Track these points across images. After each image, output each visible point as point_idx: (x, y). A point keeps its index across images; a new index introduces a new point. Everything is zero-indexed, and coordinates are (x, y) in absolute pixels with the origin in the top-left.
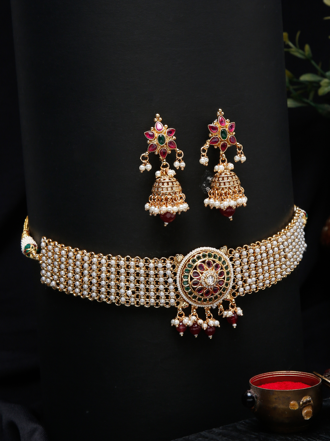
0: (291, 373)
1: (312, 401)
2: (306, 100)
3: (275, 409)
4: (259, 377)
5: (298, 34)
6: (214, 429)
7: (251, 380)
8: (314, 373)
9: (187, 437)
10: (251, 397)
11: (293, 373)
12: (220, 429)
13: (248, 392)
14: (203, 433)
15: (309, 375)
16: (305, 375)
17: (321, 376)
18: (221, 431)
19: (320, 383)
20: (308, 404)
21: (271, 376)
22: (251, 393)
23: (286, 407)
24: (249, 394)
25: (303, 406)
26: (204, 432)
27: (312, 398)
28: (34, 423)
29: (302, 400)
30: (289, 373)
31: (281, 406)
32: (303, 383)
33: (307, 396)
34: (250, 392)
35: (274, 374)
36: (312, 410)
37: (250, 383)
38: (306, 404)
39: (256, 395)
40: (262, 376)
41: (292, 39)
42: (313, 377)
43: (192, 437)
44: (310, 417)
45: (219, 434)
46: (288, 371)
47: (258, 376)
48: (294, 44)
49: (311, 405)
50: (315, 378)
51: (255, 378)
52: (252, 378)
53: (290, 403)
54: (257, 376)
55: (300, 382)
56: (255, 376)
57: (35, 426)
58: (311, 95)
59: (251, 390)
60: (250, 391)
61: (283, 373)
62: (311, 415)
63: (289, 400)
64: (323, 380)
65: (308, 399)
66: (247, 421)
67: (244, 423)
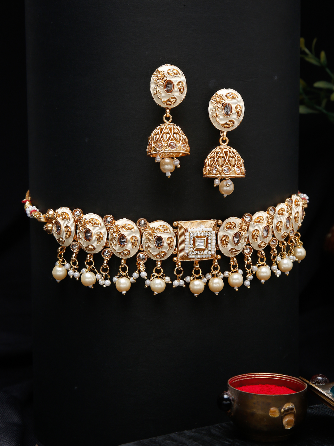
0: (275, 376)
1: (295, 409)
2: (318, 107)
3: (253, 414)
5: (315, 41)
6: (186, 431)
7: (230, 380)
8: (300, 377)
9: (154, 438)
10: (228, 399)
11: (277, 376)
12: (192, 432)
13: (225, 393)
14: (172, 435)
15: (294, 379)
16: (290, 379)
18: (193, 434)
19: (305, 389)
20: (290, 411)
21: (253, 378)
23: (265, 414)
24: (226, 396)
25: (285, 413)
26: (174, 434)
27: (295, 406)
29: (284, 407)
30: (273, 376)
31: (259, 412)
32: (287, 387)
33: (290, 403)
34: (227, 394)
35: (257, 375)
36: (295, 419)
37: (228, 383)
38: (288, 412)
39: (234, 397)
40: (243, 376)
41: (308, 45)
42: (298, 382)
43: (159, 439)
44: (291, 426)
45: (190, 437)
46: (273, 374)
48: (310, 50)
49: (293, 413)
50: (301, 383)
51: (235, 379)
53: (270, 410)
54: (238, 376)
55: (284, 386)
56: (235, 377)
58: (324, 102)
59: (229, 392)
60: (227, 392)
61: (267, 375)
62: (293, 424)
63: (269, 406)
64: (310, 386)
65: (291, 406)
66: (224, 424)
67: (219, 426)
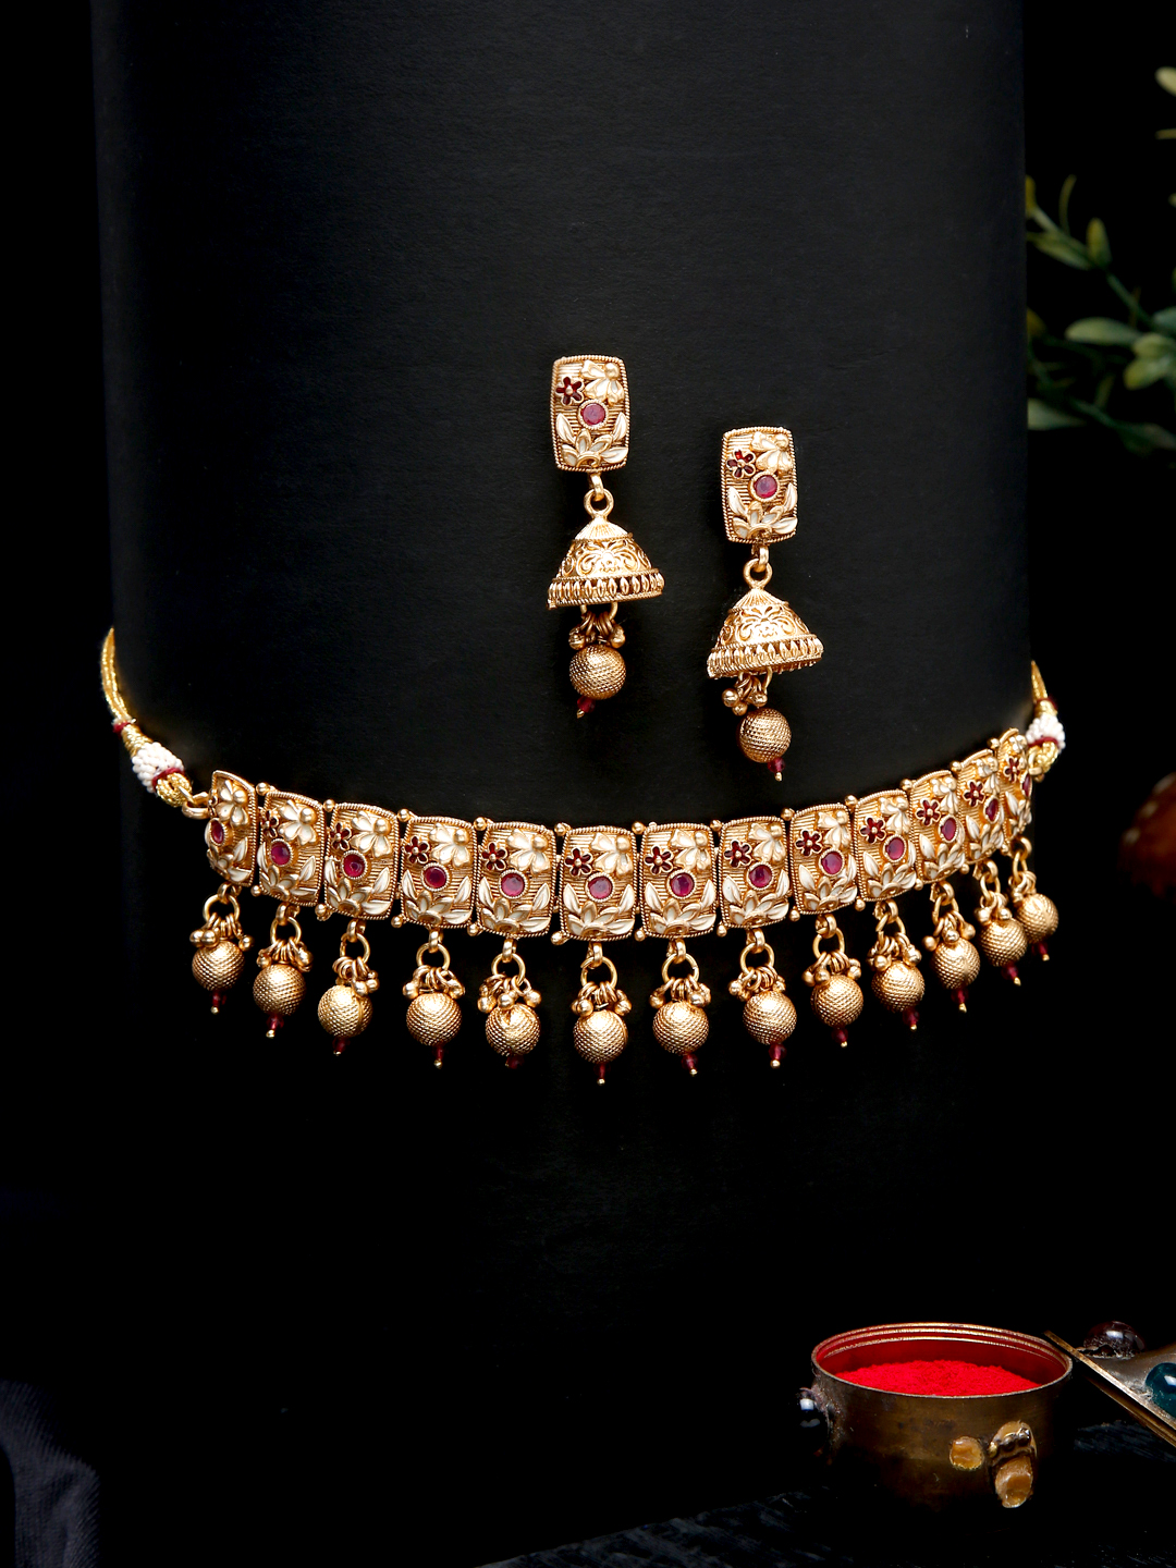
0: (964, 1332)
1: (1033, 1441)
2: (1083, 407)
3: (898, 1461)
4: (849, 1339)
5: (1068, 186)
6: (676, 1521)
7: (820, 1350)
8: (1049, 1335)
9: (574, 1546)
10: (815, 1413)
11: (972, 1333)
12: (698, 1523)
13: (804, 1394)
14: (633, 1535)
15: (1029, 1341)
16: (1015, 1340)
17: (1070, 1349)
18: (700, 1529)
19: (1065, 1375)
20: (1018, 1450)
21: (892, 1340)
22: (813, 1399)
23: (938, 1459)
24: (806, 1404)
25: (1001, 1457)
26: (638, 1531)
27: (1035, 1432)
28: (69, 1456)
29: (997, 1437)
30: (959, 1332)
31: (919, 1454)
32: (1006, 1368)
33: (1016, 1421)
34: (810, 1396)
35: (905, 1331)
36: (1034, 1475)
37: (814, 1360)
38: (1010, 1452)
39: (833, 1406)
40: (862, 1336)
41: (1048, 203)
42: (1043, 1350)
43: (592, 1547)
44: (1022, 1499)
45: (690, 1541)
46: (957, 1325)
47: (845, 1337)
48: (1054, 217)
49: (1028, 1455)
50: (1051, 1354)
51: (835, 1344)
52: (822, 1344)
53: (951, 1445)
54: (844, 1335)
55: (996, 1365)
56: (835, 1337)
57: (72, 1466)
58: (1103, 391)
59: (816, 1389)
60: (812, 1390)
61: (938, 1330)
62: (1027, 1491)
63: (951, 1432)
64: (1079, 1366)
65: (1020, 1434)
66: (799, 1495)
67: (785, 1501)
